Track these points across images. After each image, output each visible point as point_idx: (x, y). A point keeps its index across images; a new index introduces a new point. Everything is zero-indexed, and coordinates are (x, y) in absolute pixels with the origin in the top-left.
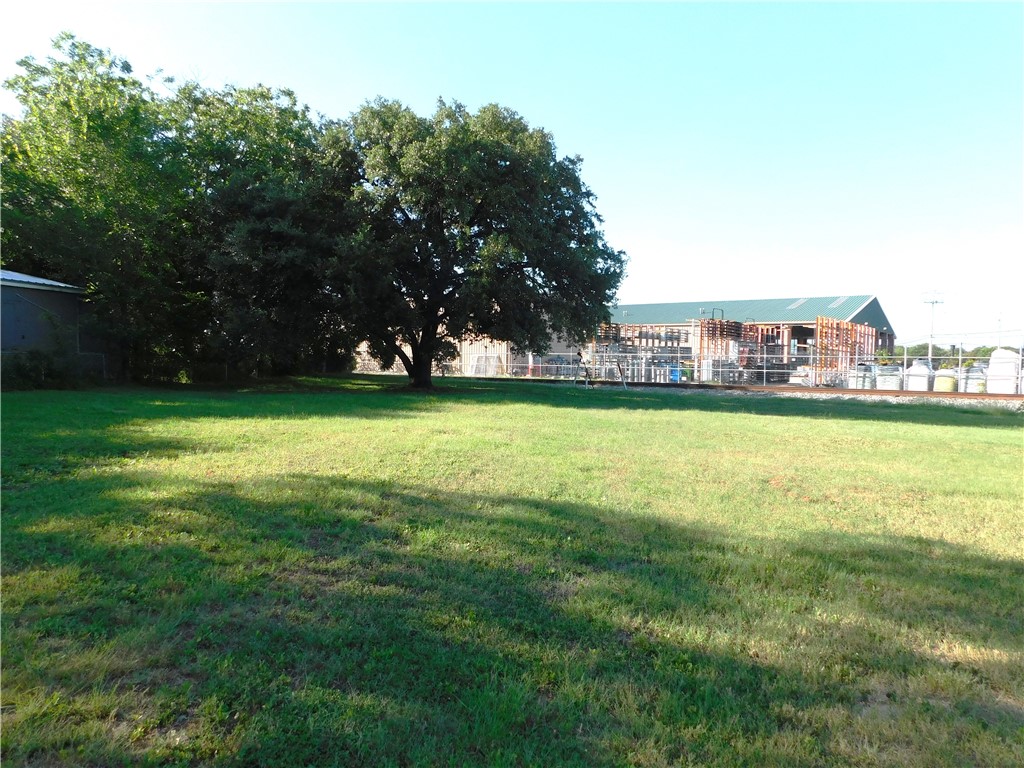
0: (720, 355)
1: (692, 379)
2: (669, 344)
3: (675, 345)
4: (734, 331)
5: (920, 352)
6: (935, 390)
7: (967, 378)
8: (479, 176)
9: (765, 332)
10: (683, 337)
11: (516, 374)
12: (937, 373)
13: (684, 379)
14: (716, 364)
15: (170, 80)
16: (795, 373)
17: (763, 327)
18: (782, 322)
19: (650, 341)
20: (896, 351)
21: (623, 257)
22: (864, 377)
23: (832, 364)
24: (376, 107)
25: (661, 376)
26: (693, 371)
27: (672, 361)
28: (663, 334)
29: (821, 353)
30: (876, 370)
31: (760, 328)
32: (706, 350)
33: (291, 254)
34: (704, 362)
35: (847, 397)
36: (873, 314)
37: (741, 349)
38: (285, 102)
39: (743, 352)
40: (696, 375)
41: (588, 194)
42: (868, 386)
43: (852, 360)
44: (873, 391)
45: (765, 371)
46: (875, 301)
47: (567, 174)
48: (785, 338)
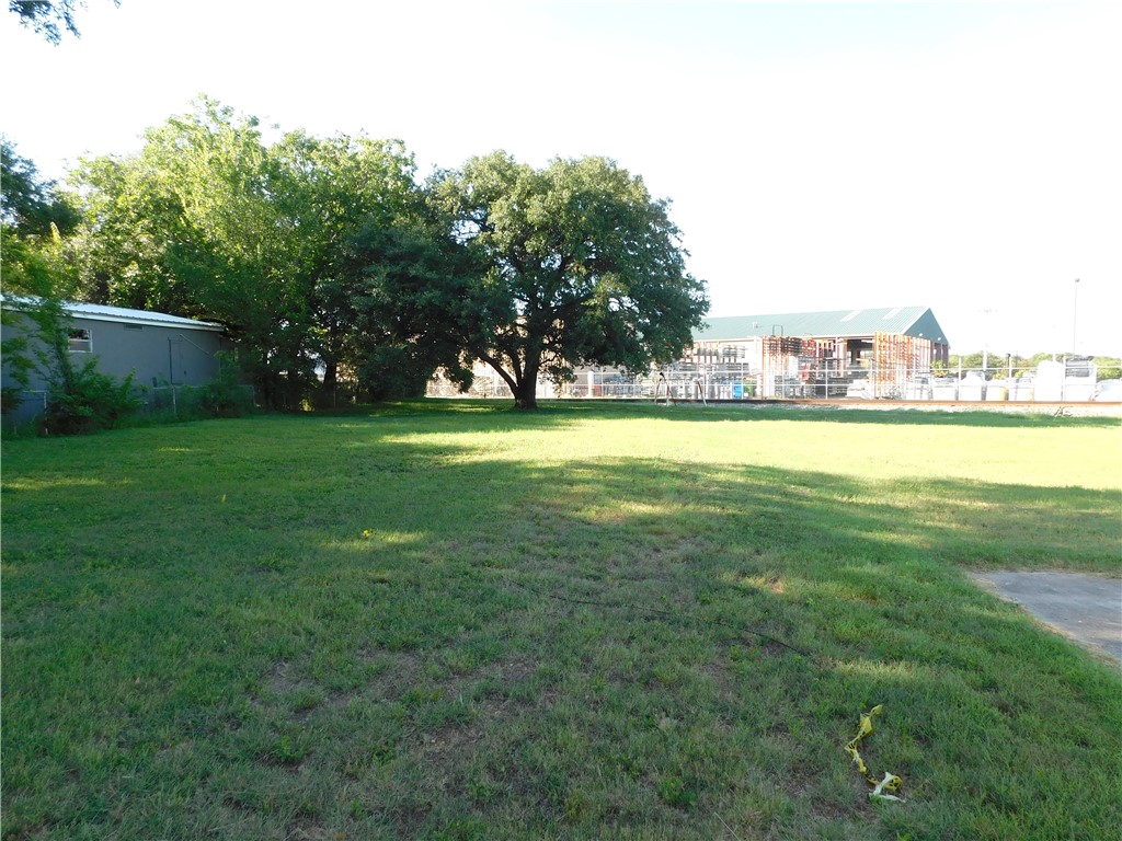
0: (780, 371)
1: (754, 395)
2: (727, 360)
3: (732, 361)
4: (792, 346)
5: (975, 361)
6: (987, 399)
7: (1017, 387)
8: (595, 224)
9: (823, 347)
10: (739, 353)
11: (576, 394)
12: (990, 383)
13: (746, 395)
14: (778, 380)
15: (277, 126)
16: (850, 386)
17: (820, 341)
18: (837, 336)
19: (708, 358)
20: (951, 360)
21: (705, 285)
22: (922, 389)
23: (890, 377)
24: (493, 161)
25: (726, 392)
26: (755, 388)
27: (732, 377)
28: (720, 351)
29: (880, 367)
30: (933, 381)
31: (818, 342)
32: (767, 366)
33: (427, 295)
34: (766, 378)
35: (907, 408)
36: (927, 326)
37: (803, 364)
38: (396, 150)
39: (805, 367)
40: (758, 391)
41: (675, 231)
42: (925, 397)
43: (908, 373)
44: (930, 402)
45: (827, 385)
46: (929, 312)
47: (658, 214)
48: (841, 352)
